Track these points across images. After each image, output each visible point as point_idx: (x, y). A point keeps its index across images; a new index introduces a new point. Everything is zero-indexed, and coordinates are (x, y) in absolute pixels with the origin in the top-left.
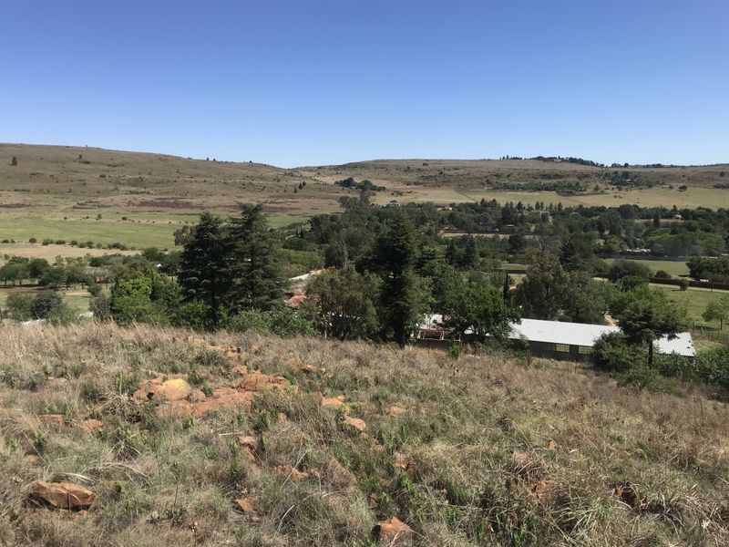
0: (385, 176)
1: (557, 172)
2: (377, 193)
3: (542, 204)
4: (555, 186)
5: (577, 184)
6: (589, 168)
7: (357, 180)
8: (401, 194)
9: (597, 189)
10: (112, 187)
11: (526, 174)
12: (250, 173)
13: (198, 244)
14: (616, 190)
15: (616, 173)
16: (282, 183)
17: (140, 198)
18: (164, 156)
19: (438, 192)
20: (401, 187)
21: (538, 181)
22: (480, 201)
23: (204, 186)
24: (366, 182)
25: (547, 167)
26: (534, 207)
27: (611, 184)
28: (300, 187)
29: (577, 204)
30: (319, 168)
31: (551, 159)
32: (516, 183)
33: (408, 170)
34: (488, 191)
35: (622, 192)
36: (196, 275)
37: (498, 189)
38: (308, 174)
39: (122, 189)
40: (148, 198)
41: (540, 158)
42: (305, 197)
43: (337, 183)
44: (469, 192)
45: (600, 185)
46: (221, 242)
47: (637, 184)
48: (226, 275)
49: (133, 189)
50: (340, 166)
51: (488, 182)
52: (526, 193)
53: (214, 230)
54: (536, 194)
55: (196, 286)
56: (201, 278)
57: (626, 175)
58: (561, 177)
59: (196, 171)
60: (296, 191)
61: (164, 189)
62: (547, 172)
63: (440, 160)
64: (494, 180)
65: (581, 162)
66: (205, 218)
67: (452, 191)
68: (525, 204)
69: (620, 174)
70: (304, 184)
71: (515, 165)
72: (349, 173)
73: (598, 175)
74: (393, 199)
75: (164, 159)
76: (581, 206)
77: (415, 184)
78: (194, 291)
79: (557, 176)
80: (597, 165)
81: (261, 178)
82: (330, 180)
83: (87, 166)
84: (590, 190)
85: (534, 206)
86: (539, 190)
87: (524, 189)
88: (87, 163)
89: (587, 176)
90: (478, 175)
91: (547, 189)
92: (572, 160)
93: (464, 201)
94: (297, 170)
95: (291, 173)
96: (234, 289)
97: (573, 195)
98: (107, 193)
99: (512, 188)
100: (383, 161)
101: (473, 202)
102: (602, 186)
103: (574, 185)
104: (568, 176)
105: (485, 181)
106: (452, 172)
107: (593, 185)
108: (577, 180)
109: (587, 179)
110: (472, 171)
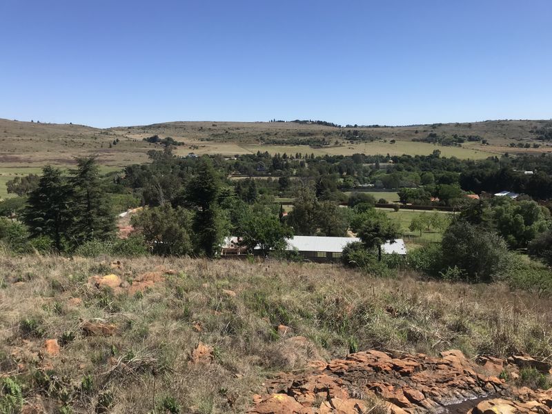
0: (183, 134)
1: (309, 131)
2: (178, 147)
3: (300, 154)
4: (309, 141)
5: (324, 140)
6: (331, 128)
7: (162, 137)
8: (197, 148)
9: (337, 143)
11: (288, 133)
12: (71, 133)
13: (42, 191)
14: (350, 144)
15: (349, 131)
16: (98, 140)
19: (225, 146)
20: (196, 142)
21: (296, 138)
22: (256, 153)
23: (29, 144)
24: (169, 139)
25: (303, 128)
26: (295, 157)
27: (346, 139)
28: (114, 143)
29: (324, 154)
30: (129, 128)
31: (305, 122)
32: (281, 139)
33: (201, 129)
34: (262, 145)
35: (354, 145)
36: (42, 216)
37: (268, 143)
38: (120, 133)
41: (297, 121)
42: (119, 151)
43: (144, 139)
44: (248, 146)
45: (339, 140)
46: (61, 189)
47: (363, 139)
48: (66, 215)
50: (146, 126)
51: (261, 139)
52: (289, 147)
53: (55, 180)
54: (296, 147)
55: (41, 224)
56: (46, 218)
57: (356, 133)
58: (312, 135)
59: (22, 131)
60: (111, 147)
62: (302, 132)
63: (226, 122)
64: (266, 137)
65: (326, 124)
66: (47, 170)
67: (235, 145)
68: (288, 155)
69: (352, 132)
70: (117, 140)
71: (280, 126)
72: (154, 131)
73: (337, 133)
74: (191, 151)
76: (327, 155)
77: (207, 140)
78: (41, 229)
79: (310, 134)
80: (336, 126)
81: (81, 136)
82: (139, 137)
84: (332, 144)
85: (294, 155)
86: (298, 144)
87: (287, 144)
89: (330, 134)
90: (254, 133)
91: (303, 144)
92: (320, 123)
93: (245, 152)
94: (111, 130)
95: (106, 132)
96: (75, 225)
97: (322, 147)
99: (279, 143)
100: (182, 122)
101: (252, 154)
102: (340, 141)
103: (321, 140)
104: (317, 134)
105: (259, 138)
106: (235, 132)
107: (334, 140)
108: (323, 137)
109: (329, 136)
110: (250, 131)
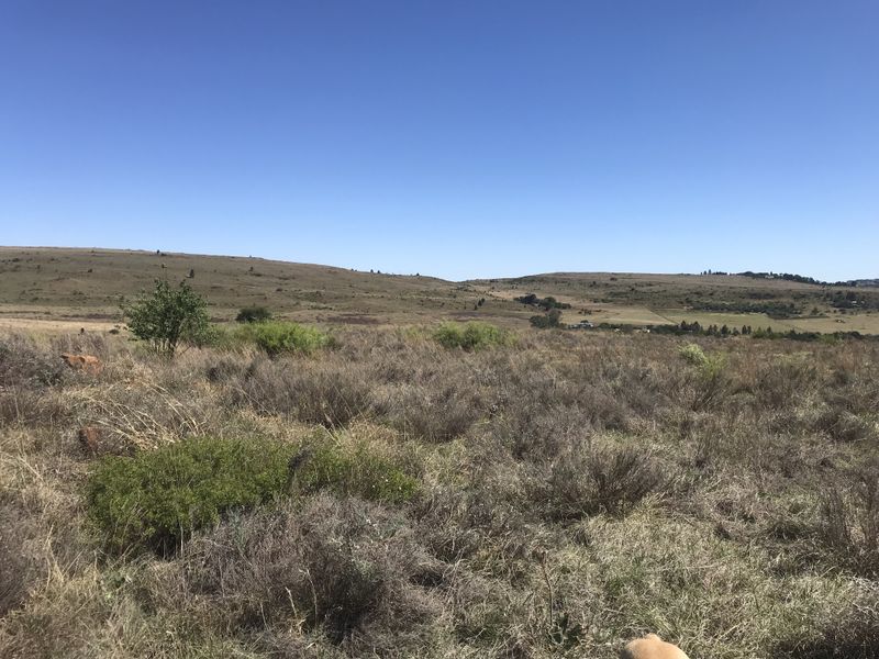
0: (566, 291)
1: (769, 292)
2: (563, 311)
3: (749, 328)
4: (766, 307)
5: (792, 306)
6: (807, 286)
7: (540, 297)
8: (589, 313)
9: (815, 311)
10: (293, 302)
11: (733, 293)
12: (423, 288)
14: (839, 314)
15: (840, 293)
16: (459, 299)
17: (326, 314)
18: (332, 268)
19: (631, 311)
20: (587, 304)
21: (746, 301)
22: (680, 323)
23: (383, 303)
24: (550, 299)
25: (756, 285)
26: (740, 331)
27: (833, 306)
28: (480, 304)
29: (789, 329)
30: (492, 281)
31: (762, 276)
32: (720, 303)
33: (594, 285)
34: (688, 311)
35: (847, 316)
37: (698, 309)
38: (482, 289)
39: (303, 303)
40: (334, 314)
41: (748, 274)
42: (487, 315)
43: (516, 299)
44: (666, 311)
45: (819, 307)
47: (865, 307)
49: (314, 304)
50: (515, 280)
51: (688, 301)
52: (731, 315)
54: (743, 315)
57: (851, 296)
58: (773, 297)
59: (368, 285)
60: (476, 308)
61: (345, 305)
62: (756, 291)
63: (630, 275)
64: (695, 299)
65: (798, 279)
67: (647, 311)
68: (730, 327)
69: (845, 294)
70: (483, 300)
71: (718, 281)
72: (526, 287)
73: (817, 295)
74: (583, 318)
75: (333, 271)
76: (793, 332)
77: (603, 301)
79: (768, 296)
80: (817, 283)
81: (436, 293)
82: (508, 295)
83: (259, 279)
84: (806, 314)
85: (740, 329)
86: (747, 310)
87: (729, 310)
88: (259, 275)
89: (804, 296)
90: (675, 292)
91: (756, 311)
92: (787, 277)
93: (663, 322)
94: (467, 283)
95: (465, 286)
97: (787, 318)
98: (291, 308)
99: (716, 309)
100: (564, 274)
101: (673, 324)
102: (821, 308)
103: (788, 306)
104: (781, 296)
105: (683, 299)
106: (645, 289)
107: (812, 307)
108: (792, 301)
109: (803, 300)
110: (669, 288)
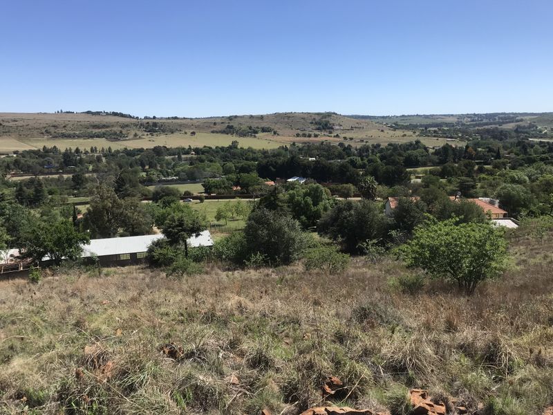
1: (104, 123)
3: (96, 148)
4: (104, 134)
5: (121, 132)
6: (127, 120)
9: (136, 135)
11: (80, 125)
14: (150, 136)
15: (148, 123)
21: (89, 130)
22: (41, 148)
25: (96, 120)
26: (90, 151)
27: (145, 131)
29: (123, 147)
31: (98, 113)
32: (72, 132)
34: (48, 139)
35: (154, 137)
37: (57, 137)
41: (88, 112)
44: (30, 140)
45: (138, 133)
47: (164, 131)
51: (47, 132)
52: (81, 141)
54: (90, 140)
57: (155, 125)
58: (108, 127)
62: (96, 123)
64: (52, 130)
65: (122, 115)
67: (14, 140)
68: (82, 149)
69: (151, 124)
71: (69, 117)
73: (136, 125)
76: (126, 149)
79: (104, 126)
80: (133, 118)
84: (131, 136)
86: (92, 137)
87: (79, 137)
89: (127, 126)
90: (37, 126)
91: (98, 136)
92: (115, 114)
93: (27, 148)
97: (119, 140)
99: (69, 136)
101: (36, 149)
102: (139, 133)
103: (118, 132)
104: (113, 126)
105: (44, 131)
106: (11, 124)
107: (133, 133)
108: (120, 129)
109: (127, 128)
110: (31, 123)
